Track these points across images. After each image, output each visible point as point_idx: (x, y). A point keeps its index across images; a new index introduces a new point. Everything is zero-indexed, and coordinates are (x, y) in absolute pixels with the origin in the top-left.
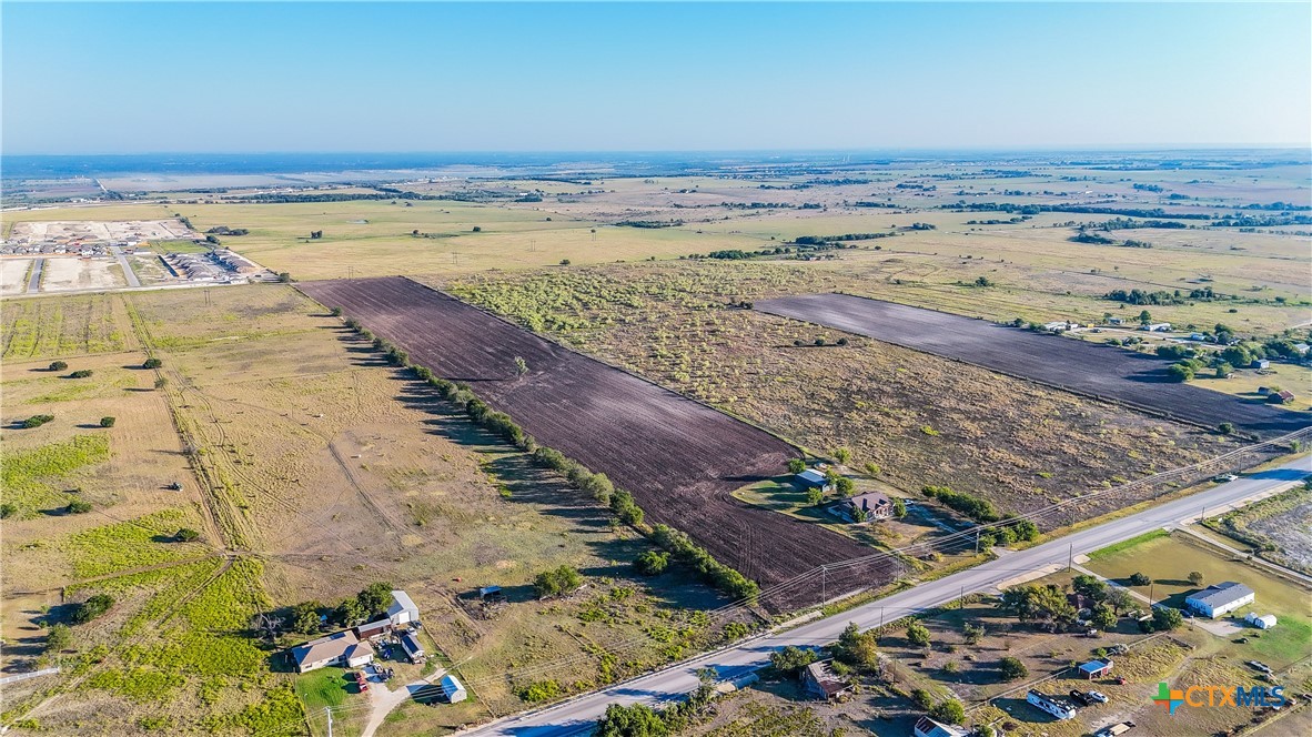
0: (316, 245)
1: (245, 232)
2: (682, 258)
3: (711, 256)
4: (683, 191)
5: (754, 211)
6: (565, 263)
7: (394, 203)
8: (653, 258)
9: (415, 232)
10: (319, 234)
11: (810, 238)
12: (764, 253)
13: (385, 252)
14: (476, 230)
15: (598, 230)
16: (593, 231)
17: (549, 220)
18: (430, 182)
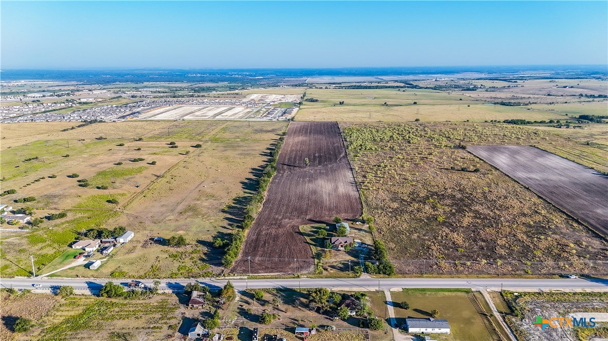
0: (342, 108)
1: (317, 101)
2: (486, 122)
3: (504, 122)
4: (565, 87)
5: (591, 99)
6: (417, 120)
7: (399, 90)
8: (468, 121)
9: (385, 103)
10: (343, 102)
11: (587, 116)
12: (541, 122)
13: (356, 111)
14: (415, 103)
15: (471, 106)
16: (469, 106)
17: (461, 100)
18: (436, 80)
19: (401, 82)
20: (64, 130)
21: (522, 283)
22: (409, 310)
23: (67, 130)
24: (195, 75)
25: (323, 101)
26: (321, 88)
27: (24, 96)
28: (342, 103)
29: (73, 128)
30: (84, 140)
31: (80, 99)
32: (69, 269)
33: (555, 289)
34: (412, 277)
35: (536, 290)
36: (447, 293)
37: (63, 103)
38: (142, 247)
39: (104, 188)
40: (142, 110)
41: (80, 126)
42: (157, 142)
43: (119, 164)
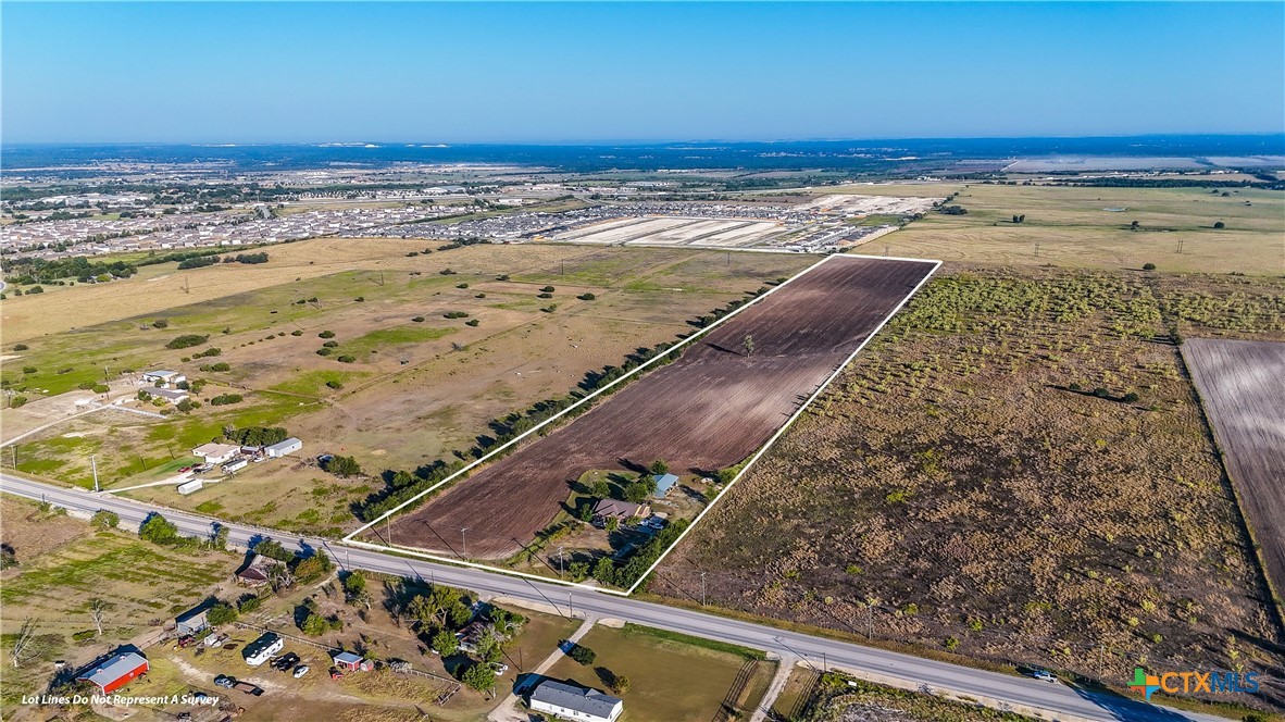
6: (1148, 267)
9: (1135, 223)
10: (1022, 218)
14: (1219, 226)
19: (1248, 171)
20: (411, 255)
21: (898, 665)
22: (588, 666)
23: (416, 254)
24: (774, 154)
25: (979, 214)
26: (1014, 183)
27: (418, 191)
28: (1017, 220)
29: (428, 252)
30: (419, 274)
31: (498, 200)
32: (155, 487)
33: (960, 694)
34: (674, 605)
35: (913, 686)
36: (703, 651)
37: (466, 205)
38: (292, 468)
39: (348, 360)
40: (579, 223)
41: (442, 249)
42: (527, 286)
43: (419, 320)
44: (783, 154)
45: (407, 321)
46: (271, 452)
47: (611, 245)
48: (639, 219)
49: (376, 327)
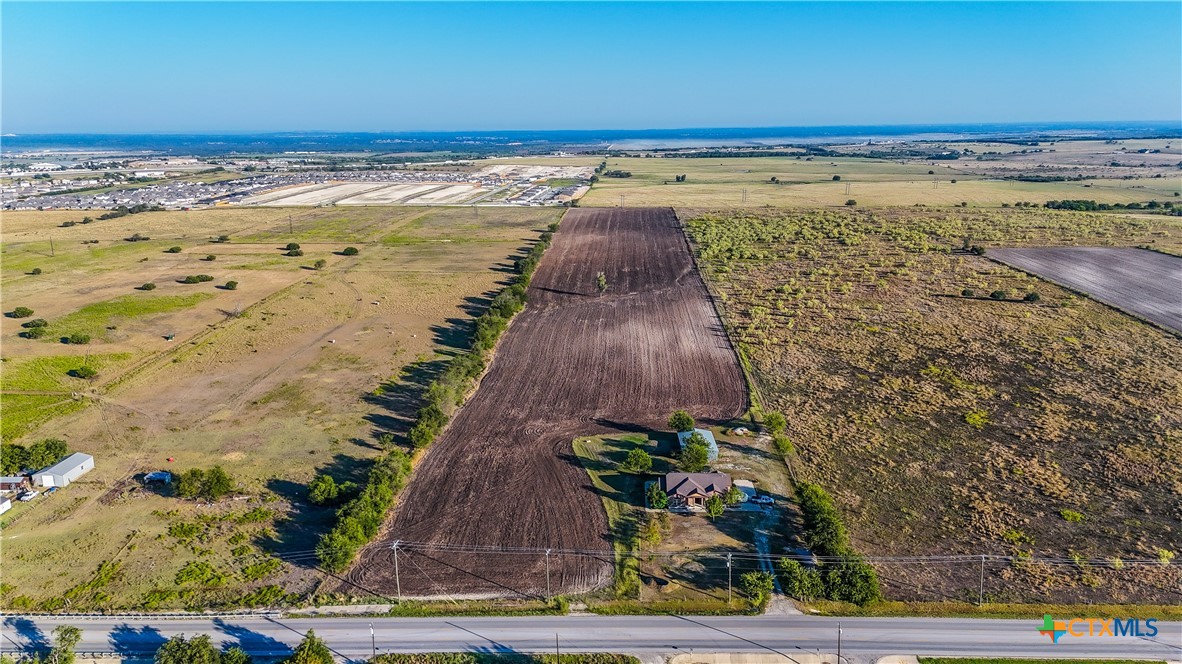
0: (681, 187)
1: (628, 175)
2: (1005, 206)
3: (1047, 206)
4: (1142, 152)
6: (850, 204)
8: (963, 205)
9: (773, 179)
10: (683, 177)
12: (1130, 207)
14: (836, 179)
16: (953, 182)
17: (931, 173)
18: (870, 144)
19: (800, 147)
20: (66, 225)
23: (72, 224)
25: (640, 177)
26: (638, 157)
28: (680, 180)
29: (88, 221)
30: (96, 242)
31: (134, 173)
37: (97, 179)
38: (101, 500)
39: (79, 341)
40: (255, 189)
41: (104, 218)
42: (258, 246)
43: (147, 287)
44: (397, 141)
45: (129, 291)
46: (47, 480)
47: (320, 206)
48: (319, 185)
49: (87, 300)
